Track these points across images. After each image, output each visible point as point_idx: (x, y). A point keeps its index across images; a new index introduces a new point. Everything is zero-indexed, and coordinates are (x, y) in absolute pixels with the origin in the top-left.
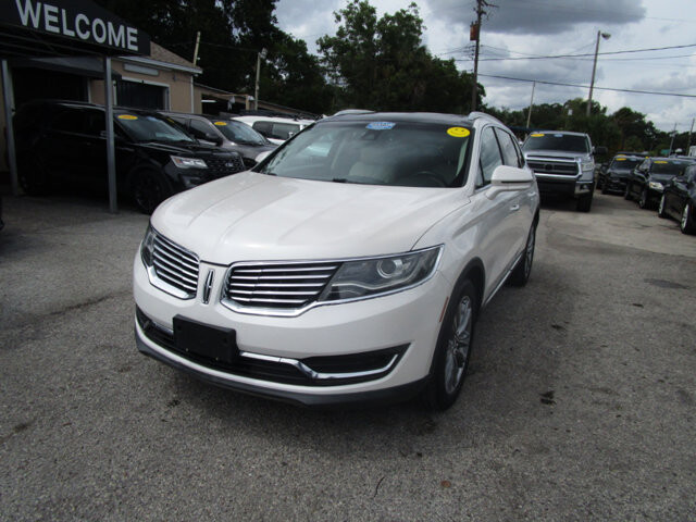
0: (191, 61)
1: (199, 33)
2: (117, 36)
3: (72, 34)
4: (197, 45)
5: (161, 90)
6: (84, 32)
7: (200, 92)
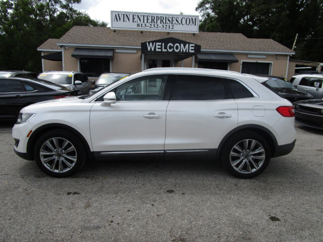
0: (291, 48)
1: (297, 34)
2: (185, 47)
3: (166, 50)
4: (295, 40)
5: (268, 64)
6: (170, 49)
7: (294, 64)
